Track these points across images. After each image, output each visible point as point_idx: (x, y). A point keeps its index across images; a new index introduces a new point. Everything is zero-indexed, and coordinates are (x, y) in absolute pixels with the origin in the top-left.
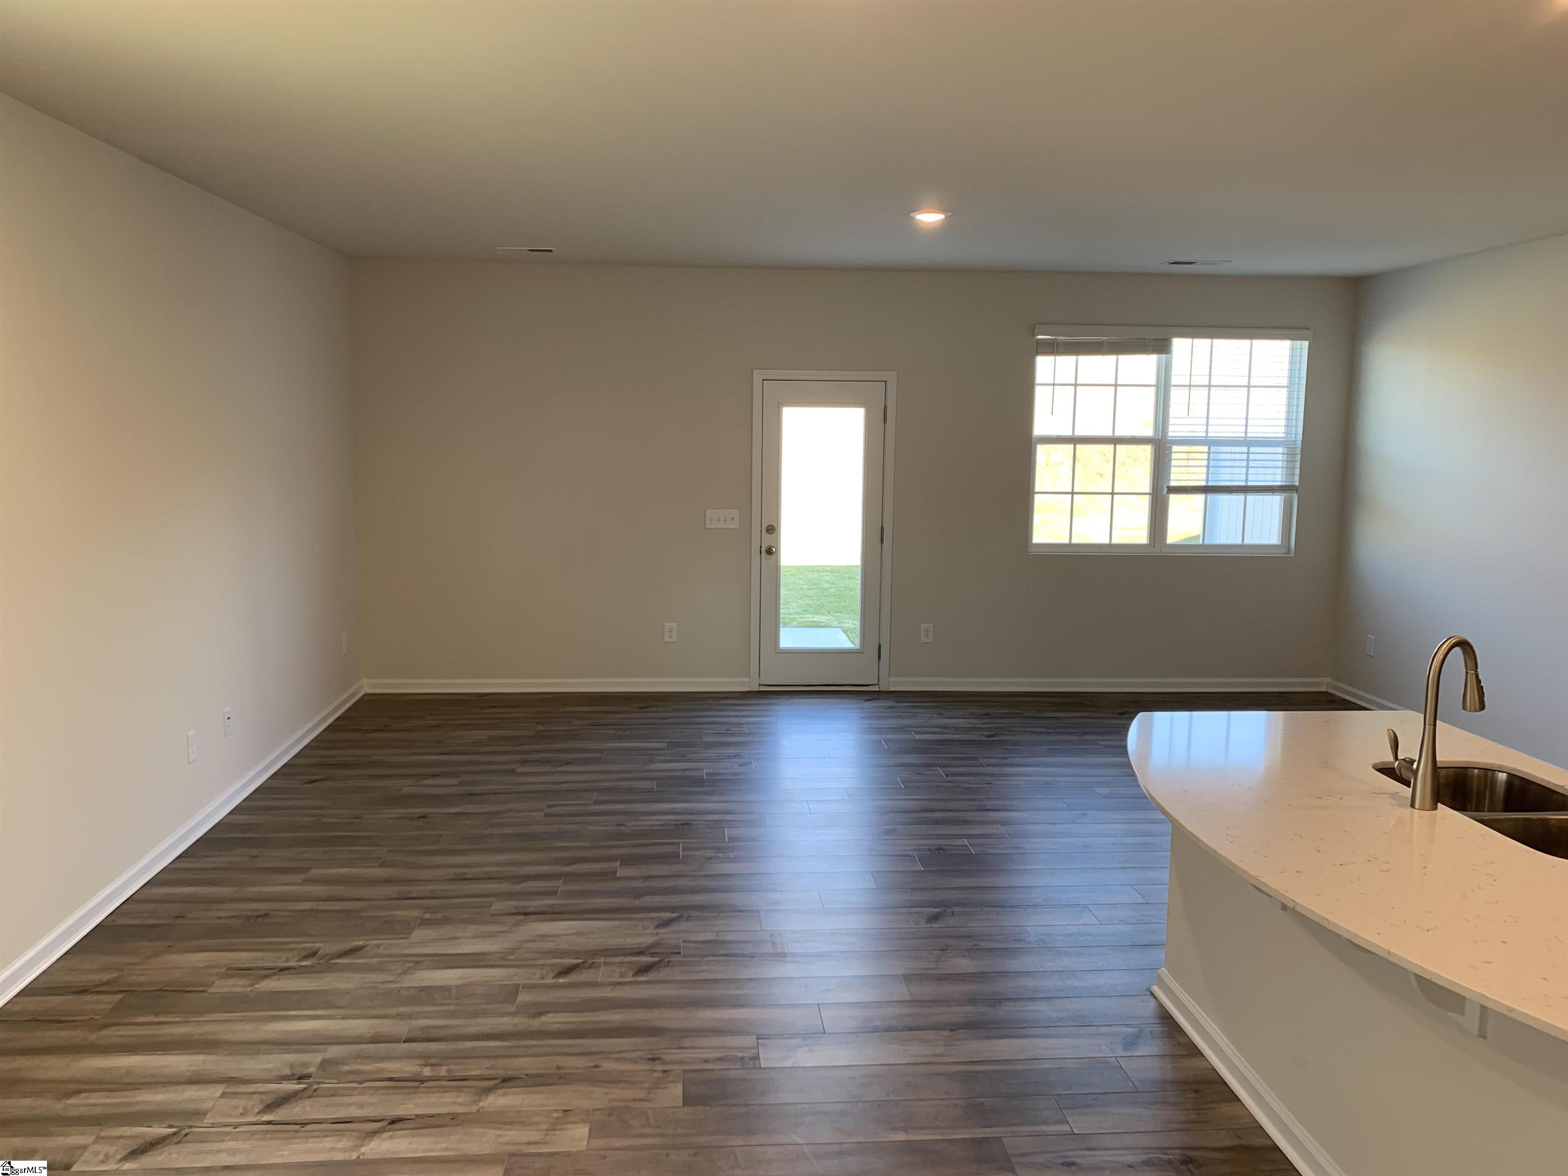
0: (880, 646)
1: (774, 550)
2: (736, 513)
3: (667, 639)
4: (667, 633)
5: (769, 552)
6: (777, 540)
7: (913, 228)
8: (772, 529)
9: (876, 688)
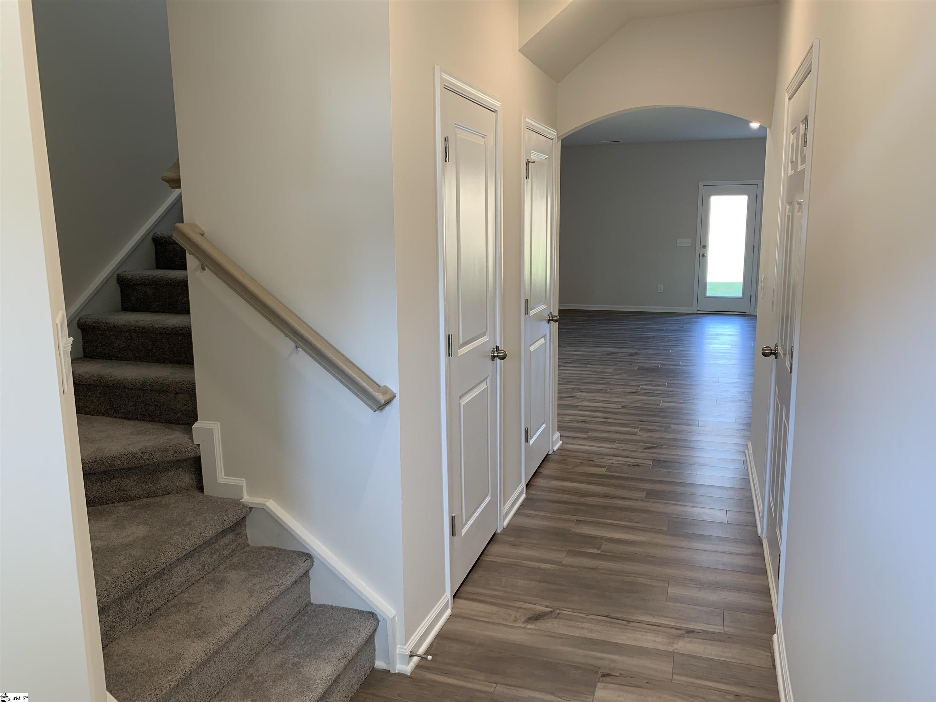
0: (751, 296)
1: (705, 255)
2: (690, 240)
3: (659, 291)
4: (659, 289)
5: (703, 256)
6: (706, 251)
7: (749, 128)
8: (705, 247)
9: (749, 314)
